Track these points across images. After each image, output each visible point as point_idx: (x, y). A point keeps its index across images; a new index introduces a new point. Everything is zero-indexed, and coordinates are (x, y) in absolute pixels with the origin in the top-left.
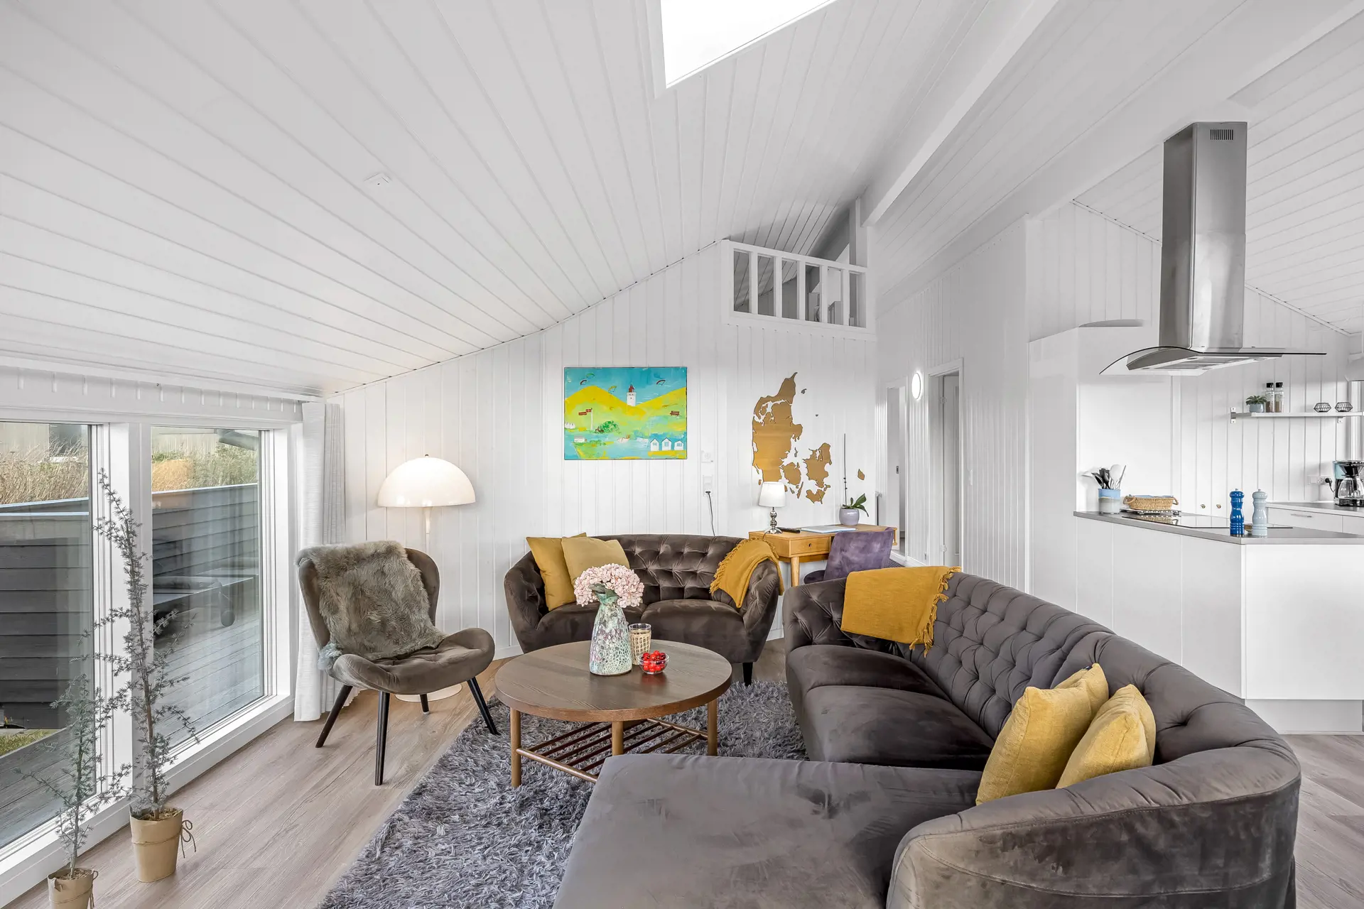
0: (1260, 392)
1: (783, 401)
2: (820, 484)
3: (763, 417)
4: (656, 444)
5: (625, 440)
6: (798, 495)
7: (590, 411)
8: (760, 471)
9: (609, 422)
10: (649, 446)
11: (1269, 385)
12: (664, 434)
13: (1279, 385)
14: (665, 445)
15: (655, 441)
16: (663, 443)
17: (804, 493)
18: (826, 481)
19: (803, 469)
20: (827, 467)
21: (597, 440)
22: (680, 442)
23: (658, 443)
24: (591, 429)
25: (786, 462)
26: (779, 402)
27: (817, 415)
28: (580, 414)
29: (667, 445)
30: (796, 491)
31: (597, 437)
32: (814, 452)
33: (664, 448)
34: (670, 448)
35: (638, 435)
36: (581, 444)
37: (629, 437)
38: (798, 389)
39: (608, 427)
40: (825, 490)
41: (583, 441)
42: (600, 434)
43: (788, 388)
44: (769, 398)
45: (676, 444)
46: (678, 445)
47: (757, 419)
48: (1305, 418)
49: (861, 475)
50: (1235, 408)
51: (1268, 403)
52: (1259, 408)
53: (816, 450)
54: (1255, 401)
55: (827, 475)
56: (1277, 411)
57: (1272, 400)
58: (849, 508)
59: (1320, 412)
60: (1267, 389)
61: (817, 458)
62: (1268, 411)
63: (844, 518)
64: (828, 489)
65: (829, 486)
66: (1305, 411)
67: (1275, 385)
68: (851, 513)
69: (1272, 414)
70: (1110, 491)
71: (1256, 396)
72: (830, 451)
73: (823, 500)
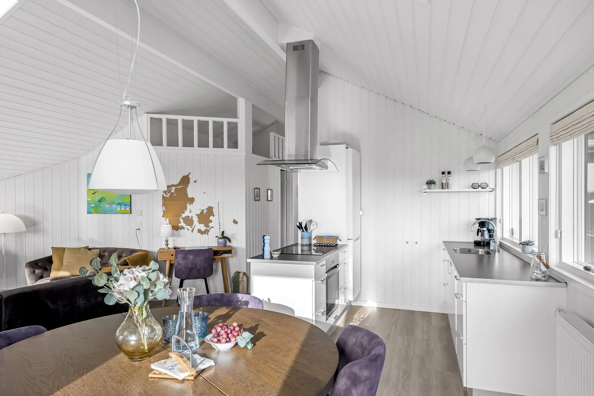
0: (437, 177)
1: (182, 186)
2: (207, 226)
3: (169, 195)
4: (119, 207)
5: (108, 205)
6: (192, 231)
7: (96, 192)
8: (167, 220)
9: (103, 197)
10: (117, 208)
11: (443, 173)
12: (122, 202)
13: (449, 173)
14: (123, 208)
15: (119, 206)
16: (122, 206)
17: (196, 230)
18: (211, 225)
19: (196, 219)
20: (211, 218)
21: (98, 205)
22: (128, 206)
23: (120, 207)
24: (96, 200)
25: (184, 215)
26: (179, 187)
27: (204, 193)
28: (93, 194)
29: (123, 207)
30: (191, 229)
31: (98, 204)
32: (203, 211)
33: (122, 209)
34: (124, 209)
35: (113, 203)
36: (93, 207)
37: (109, 204)
38: (191, 181)
39: (102, 199)
40: (210, 229)
41: (93, 206)
42: (100, 203)
43: (185, 180)
44: (173, 186)
45: (126, 207)
46: (127, 208)
47: (165, 195)
48: (469, 192)
49: (235, 222)
50: (425, 187)
51: (442, 183)
52: (432, 186)
53: (204, 210)
54: (430, 183)
55: (211, 221)
56: (448, 188)
57: (444, 182)
58: (221, 238)
59: (474, 188)
60: (441, 175)
61: (205, 214)
62: (442, 188)
63: (218, 243)
64: (212, 228)
65: (213, 227)
66: (469, 188)
67: (446, 173)
68: (221, 241)
69: (446, 190)
70: (305, 233)
71: (431, 179)
72: (214, 210)
73: (209, 234)
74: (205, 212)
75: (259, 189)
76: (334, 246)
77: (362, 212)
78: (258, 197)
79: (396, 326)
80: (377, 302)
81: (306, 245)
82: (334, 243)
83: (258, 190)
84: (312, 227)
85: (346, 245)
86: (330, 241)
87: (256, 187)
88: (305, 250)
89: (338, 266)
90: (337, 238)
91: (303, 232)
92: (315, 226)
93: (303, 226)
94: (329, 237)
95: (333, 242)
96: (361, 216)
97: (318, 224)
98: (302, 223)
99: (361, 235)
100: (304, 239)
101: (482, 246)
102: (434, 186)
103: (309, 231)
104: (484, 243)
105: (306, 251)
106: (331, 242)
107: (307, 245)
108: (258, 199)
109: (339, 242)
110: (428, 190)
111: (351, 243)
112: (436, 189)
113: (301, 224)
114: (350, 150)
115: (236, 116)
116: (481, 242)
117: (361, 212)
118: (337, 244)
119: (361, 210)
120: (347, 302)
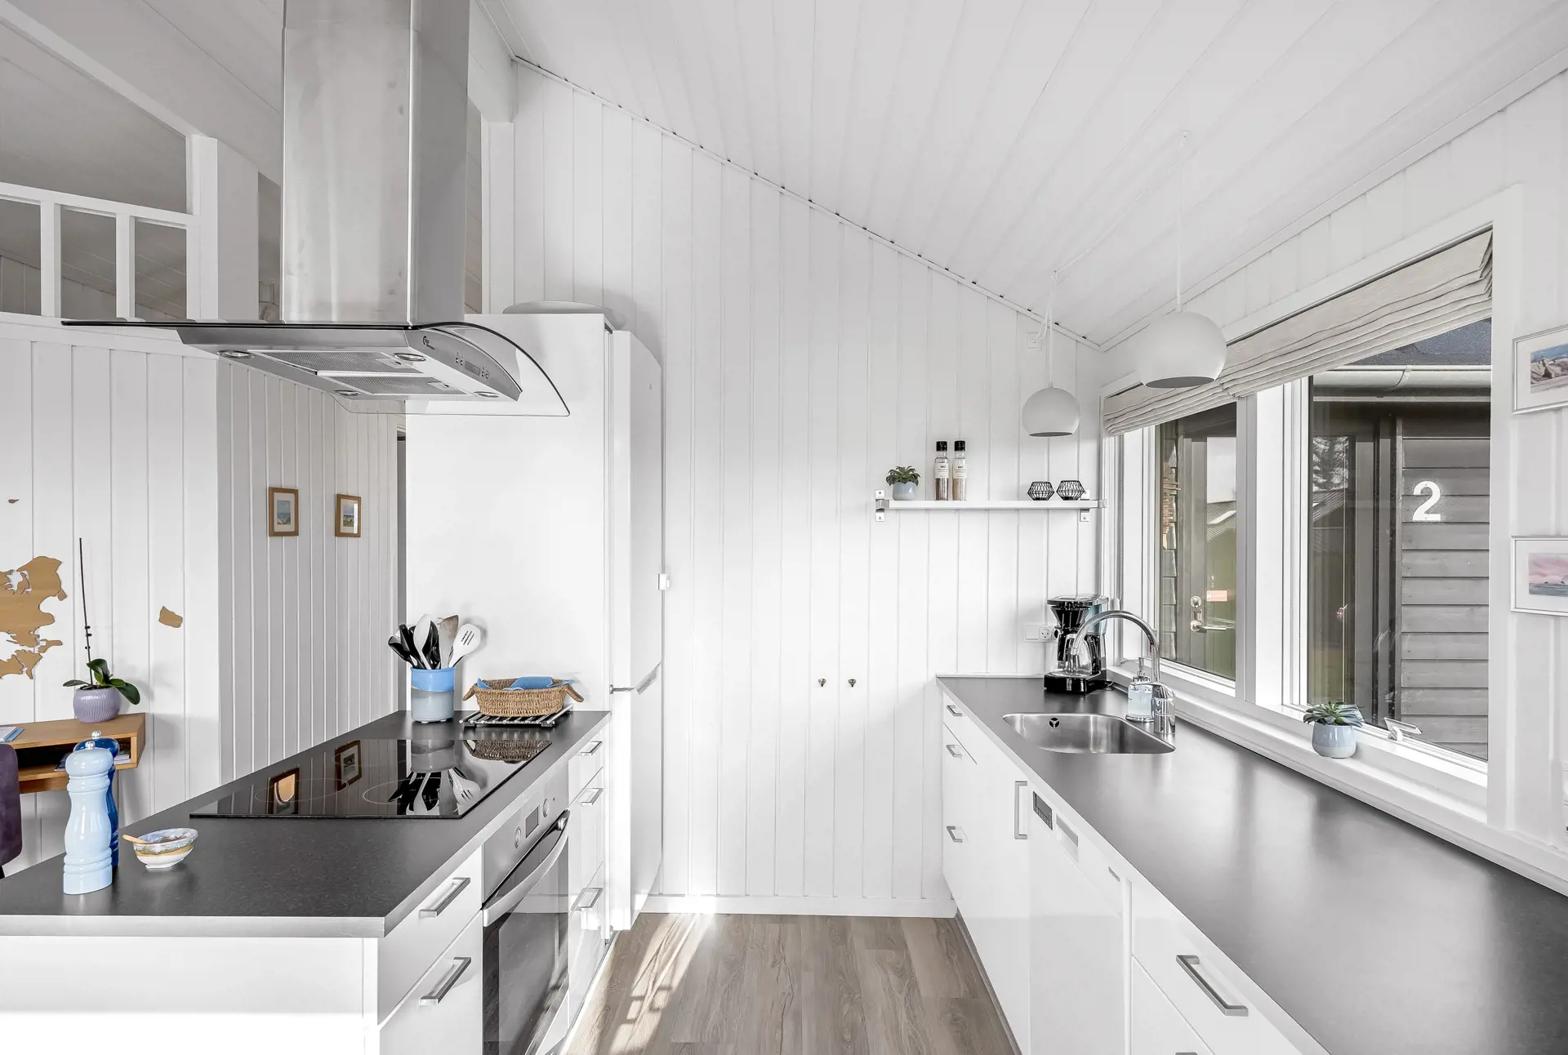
0: (919, 458)
2: (25, 636)
11: (941, 446)
13: (960, 446)
18: (45, 632)
20: (49, 605)
27: (12, 501)
40: (44, 649)
48: (1018, 510)
49: (169, 618)
50: (882, 491)
51: (938, 480)
52: (907, 492)
53: (11, 572)
54: (901, 478)
55: (49, 619)
56: (954, 498)
57: (944, 475)
58: (92, 687)
59: (1038, 499)
60: (936, 454)
61: (15, 588)
62: (938, 497)
63: (78, 708)
64: (52, 649)
65: (59, 643)
66: (1019, 498)
67: (951, 446)
68: (90, 697)
69: (950, 504)
70: (430, 677)
71: (905, 466)
72: (61, 571)
73: (38, 670)
74: (16, 579)
75: (295, 492)
76: (549, 729)
77: (668, 578)
78: (288, 521)
79: (797, 1017)
80: (718, 895)
81: (430, 723)
82: (553, 711)
83: (290, 497)
84: (455, 649)
85: (604, 714)
86: (533, 706)
87: (276, 485)
88: (430, 746)
89: (561, 824)
90: (565, 688)
91: (418, 667)
92: (475, 642)
93: (420, 641)
94: (531, 685)
95: (548, 707)
96: (663, 591)
97: (490, 632)
98: (413, 628)
99: (662, 663)
100: (425, 697)
101: (1069, 693)
102: (913, 490)
103: (447, 662)
104: (1076, 682)
105: (434, 750)
106: (541, 707)
107: (438, 722)
108: (290, 528)
109: (574, 705)
110: (893, 504)
111: (623, 702)
112: (918, 498)
113: (407, 634)
114: (622, 337)
115: (179, 203)
116: (1063, 680)
117: (663, 577)
118: (567, 714)
119: (663, 571)
120: (608, 937)
